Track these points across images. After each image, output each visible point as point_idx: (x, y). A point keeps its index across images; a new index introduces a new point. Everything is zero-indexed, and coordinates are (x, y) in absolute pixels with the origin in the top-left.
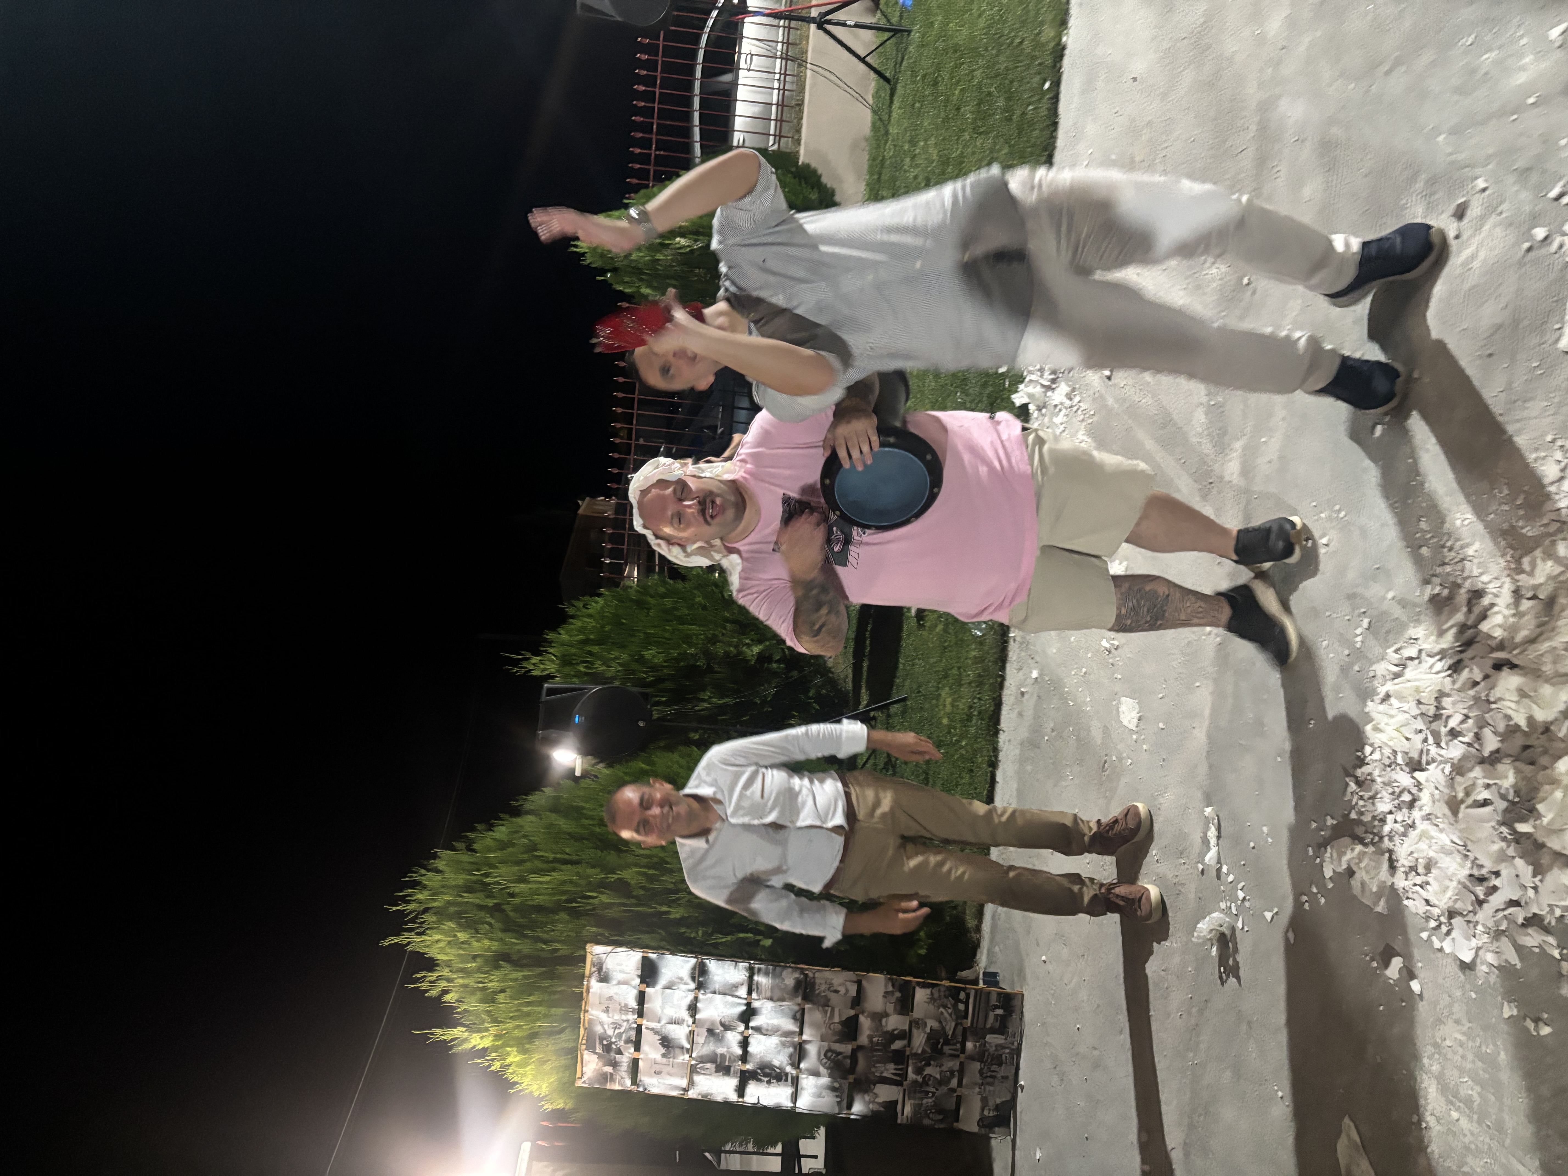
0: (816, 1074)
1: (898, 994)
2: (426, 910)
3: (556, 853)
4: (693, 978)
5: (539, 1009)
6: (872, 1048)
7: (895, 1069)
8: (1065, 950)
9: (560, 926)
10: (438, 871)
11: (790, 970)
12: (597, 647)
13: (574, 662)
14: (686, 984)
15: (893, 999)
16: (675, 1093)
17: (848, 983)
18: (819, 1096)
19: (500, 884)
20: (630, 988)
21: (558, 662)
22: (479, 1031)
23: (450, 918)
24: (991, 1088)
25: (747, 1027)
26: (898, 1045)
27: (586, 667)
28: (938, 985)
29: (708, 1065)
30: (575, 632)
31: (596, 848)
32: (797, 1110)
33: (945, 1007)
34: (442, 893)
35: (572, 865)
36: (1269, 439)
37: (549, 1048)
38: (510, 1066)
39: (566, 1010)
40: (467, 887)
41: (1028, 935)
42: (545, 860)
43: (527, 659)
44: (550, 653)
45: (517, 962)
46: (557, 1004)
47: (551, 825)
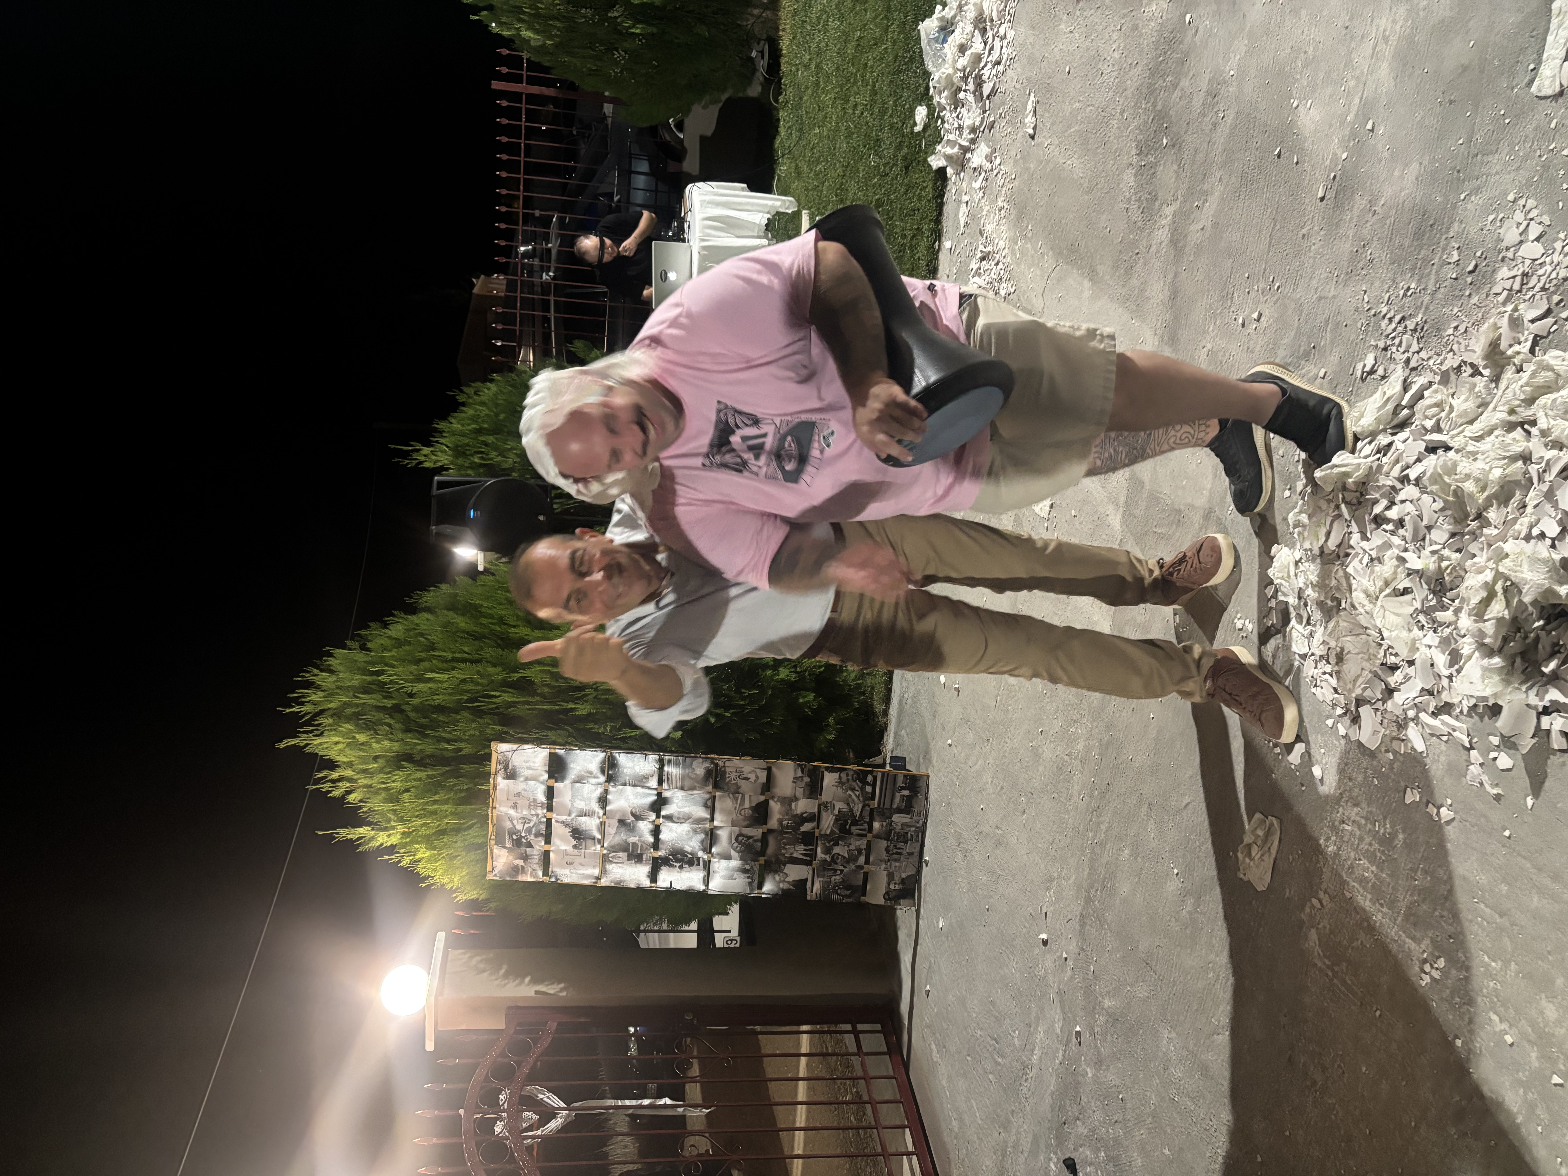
0: (728, 857)
1: (807, 779)
2: (322, 712)
3: (454, 653)
4: (603, 772)
5: (446, 807)
6: (781, 831)
7: (805, 850)
8: (971, 734)
9: (462, 725)
10: (331, 671)
11: (701, 760)
12: (491, 437)
13: (468, 452)
14: (595, 777)
15: (803, 785)
16: (586, 882)
17: (758, 771)
18: (731, 878)
19: (397, 683)
20: (538, 784)
21: (450, 453)
22: (386, 829)
23: (348, 719)
24: (897, 864)
25: (658, 816)
26: (806, 827)
27: (482, 458)
28: (846, 769)
29: (620, 854)
30: (468, 421)
31: (499, 646)
32: (710, 892)
33: (853, 790)
34: (338, 694)
35: (472, 663)
36: (1203, 203)
37: (458, 844)
38: (420, 861)
39: (473, 807)
40: (363, 688)
41: (934, 720)
42: (445, 660)
43: (418, 450)
44: (442, 444)
45: (420, 762)
46: (464, 801)
47: (449, 623)
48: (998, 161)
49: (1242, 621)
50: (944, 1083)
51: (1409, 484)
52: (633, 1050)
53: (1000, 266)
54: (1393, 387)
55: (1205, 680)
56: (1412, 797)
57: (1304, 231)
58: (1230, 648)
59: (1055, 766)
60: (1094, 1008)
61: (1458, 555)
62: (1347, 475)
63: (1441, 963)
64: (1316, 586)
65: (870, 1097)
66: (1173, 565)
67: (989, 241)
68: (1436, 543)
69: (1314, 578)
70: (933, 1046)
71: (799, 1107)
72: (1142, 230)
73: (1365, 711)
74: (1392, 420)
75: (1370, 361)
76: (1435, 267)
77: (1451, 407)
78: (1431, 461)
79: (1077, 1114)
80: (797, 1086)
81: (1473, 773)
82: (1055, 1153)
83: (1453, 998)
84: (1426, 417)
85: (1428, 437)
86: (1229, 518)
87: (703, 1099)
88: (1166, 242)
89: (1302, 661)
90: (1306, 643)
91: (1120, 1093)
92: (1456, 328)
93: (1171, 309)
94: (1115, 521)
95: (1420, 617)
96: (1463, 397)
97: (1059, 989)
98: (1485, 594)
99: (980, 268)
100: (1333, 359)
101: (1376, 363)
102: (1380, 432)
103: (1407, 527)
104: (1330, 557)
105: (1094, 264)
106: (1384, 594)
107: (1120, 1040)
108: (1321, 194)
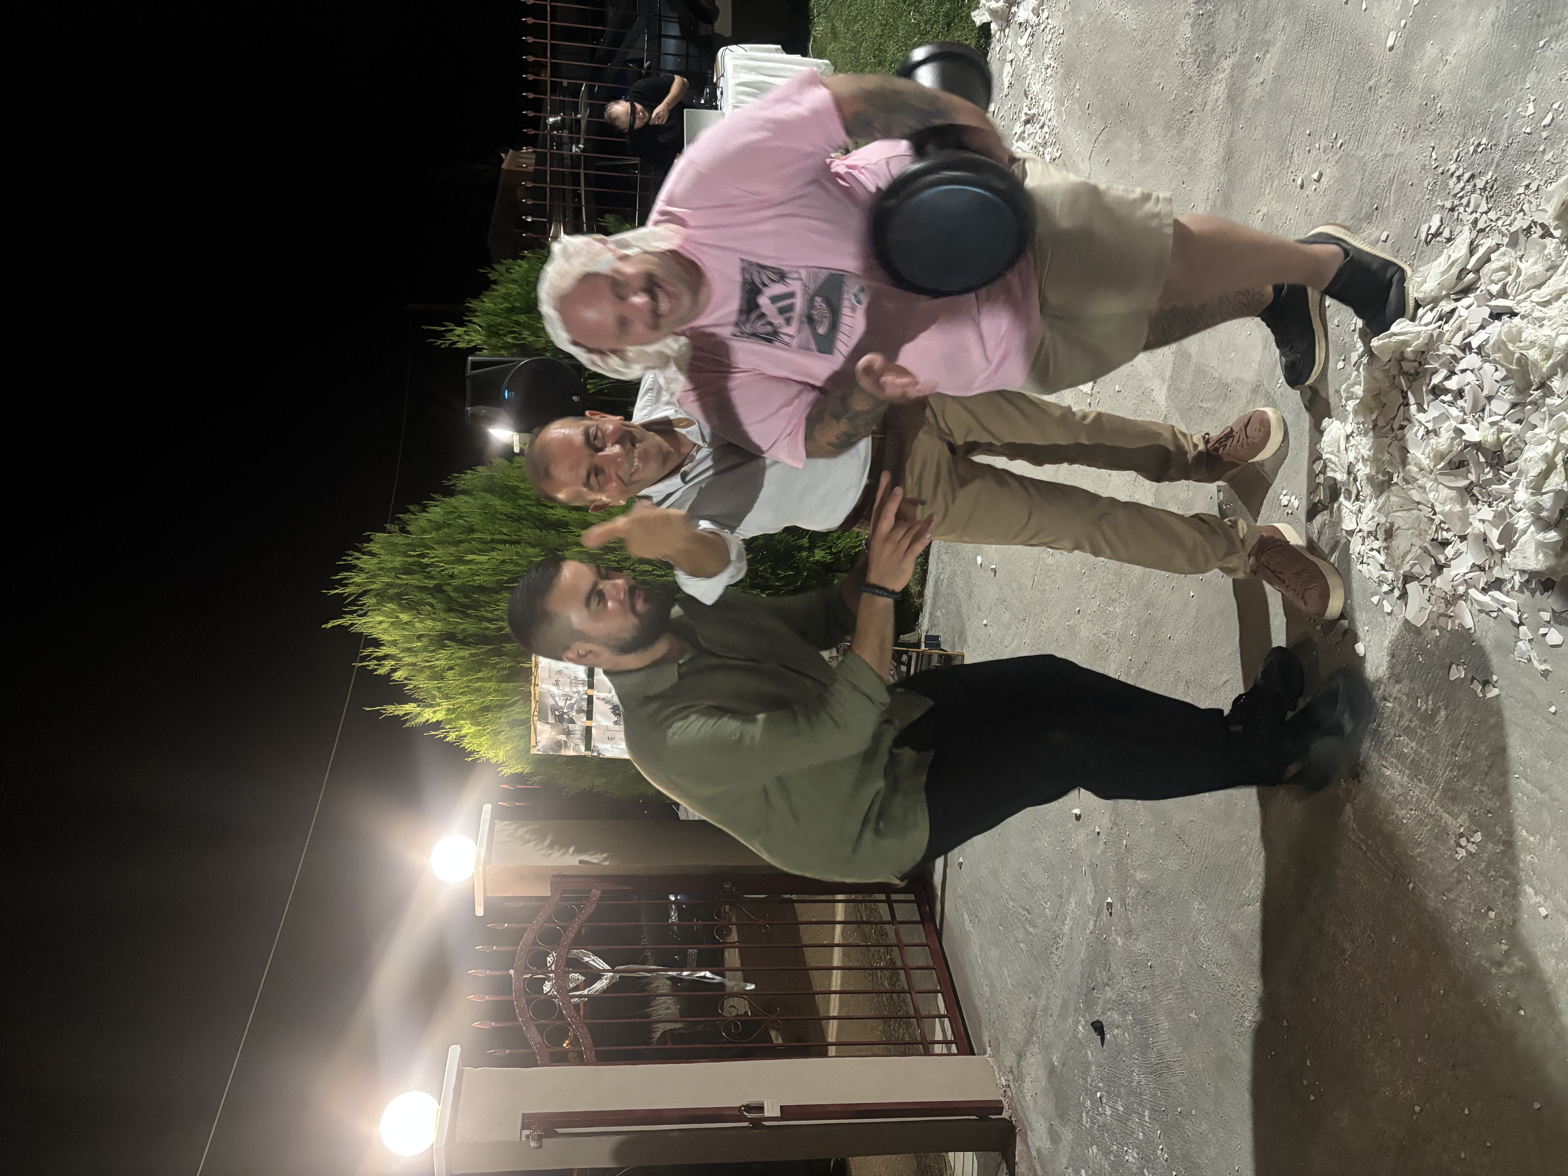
2: (365, 593)
3: (493, 534)
5: (489, 685)
8: (1007, 614)
10: (373, 555)
12: (523, 316)
13: (501, 332)
19: (438, 566)
21: (483, 332)
22: (431, 706)
23: (391, 599)
27: (515, 338)
30: (499, 300)
31: (538, 527)
34: (379, 575)
35: (510, 544)
36: (1264, 54)
37: (503, 720)
38: (465, 736)
39: (516, 684)
40: (404, 569)
41: (970, 600)
42: (483, 541)
43: (451, 330)
44: (474, 323)
45: (463, 641)
46: (507, 679)
47: (486, 506)
48: (1045, 14)
49: (1288, 498)
50: (976, 951)
51: (1470, 353)
52: (674, 917)
53: (1046, 129)
54: (1459, 249)
55: (1249, 556)
56: (1457, 673)
57: (1371, 83)
58: (1275, 525)
59: (1092, 645)
60: (1126, 880)
61: (1518, 426)
62: (1405, 343)
63: (1478, 837)
64: (1367, 460)
65: (903, 963)
66: (1219, 441)
67: (1035, 102)
68: (1496, 414)
69: (1366, 452)
70: (966, 916)
71: (835, 972)
72: (1197, 85)
73: (1413, 588)
74: (1456, 285)
75: (1435, 222)
76: (1508, 120)
77: (1519, 271)
78: (1496, 328)
79: (1106, 980)
80: (832, 953)
81: (1521, 649)
82: (1084, 1016)
83: (1488, 872)
84: (1492, 282)
85: (1493, 303)
86: (1278, 391)
87: (742, 964)
88: (1222, 99)
89: (1349, 538)
90: (1354, 520)
91: (1148, 961)
92: (1527, 186)
93: (1226, 170)
94: (1160, 395)
95: (1476, 491)
96: (1531, 260)
97: (1092, 862)
98: (1544, 466)
99: (1024, 132)
100: (1397, 220)
101: (1442, 225)
102: (1443, 298)
103: (1467, 397)
104: (1384, 430)
105: (1145, 125)
106: (1439, 467)
107: (1150, 912)
108: (1390, 43)
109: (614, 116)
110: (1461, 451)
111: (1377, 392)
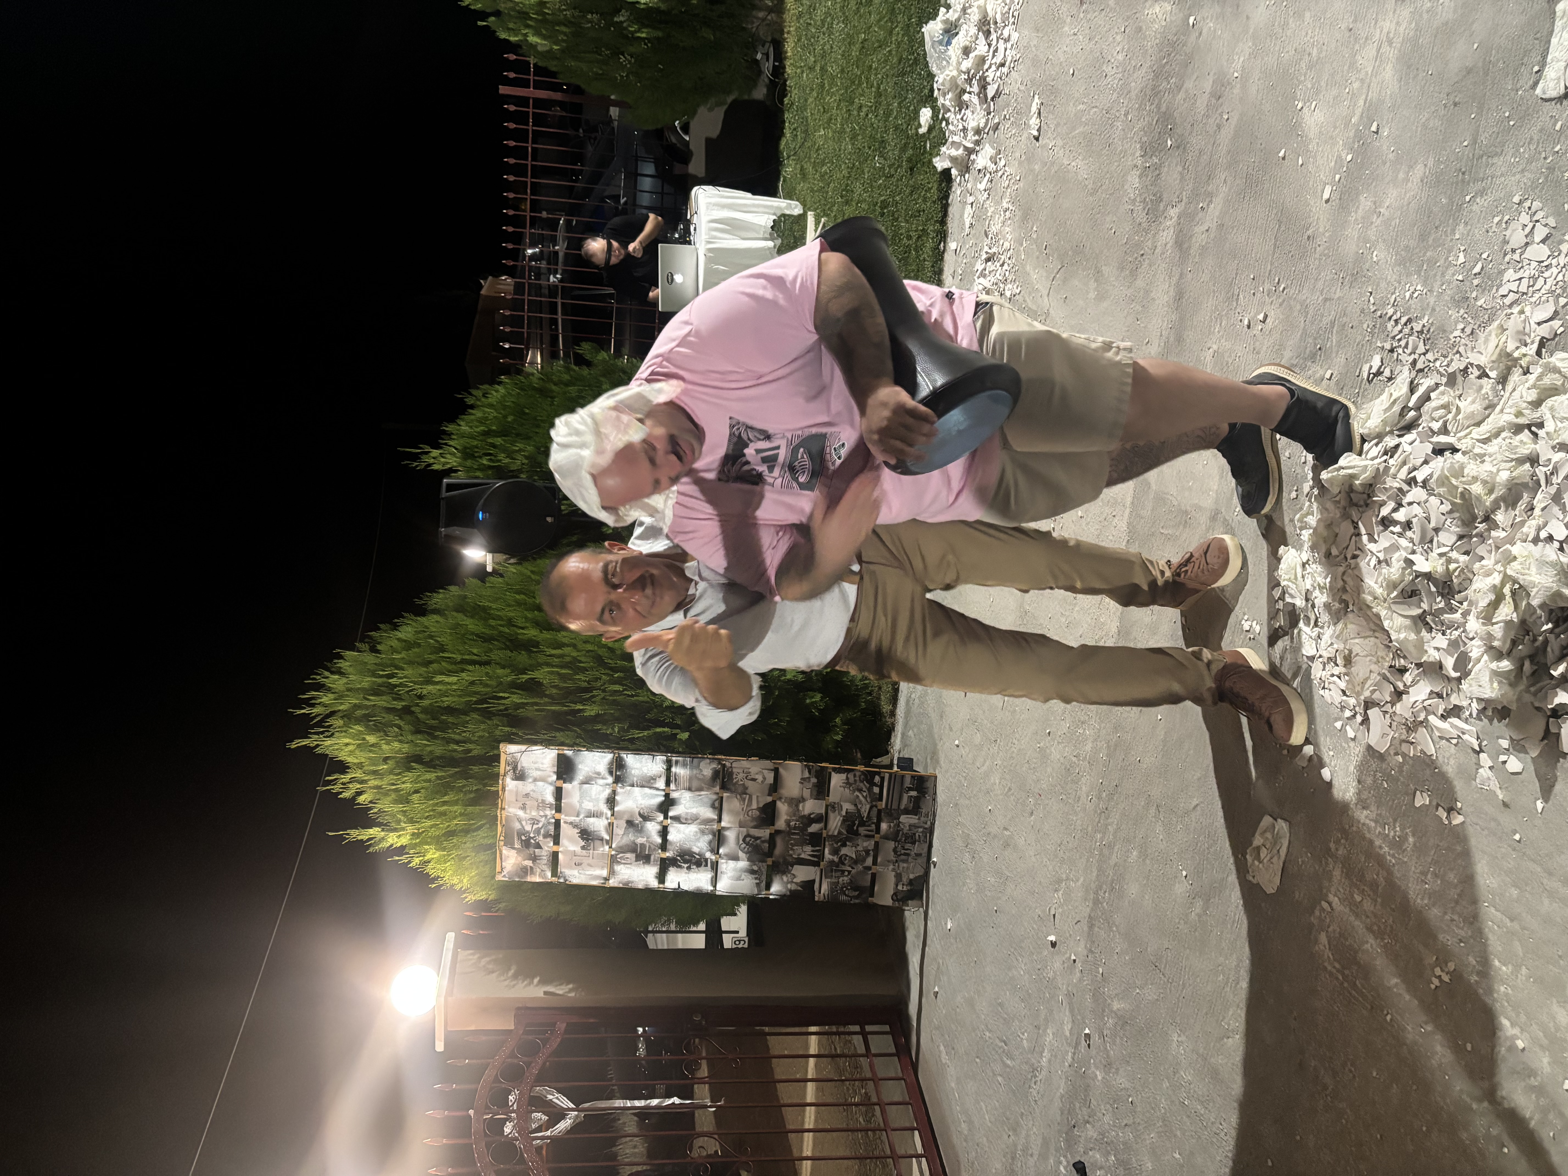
0: (736, 858)
1: (814, 780)
2: (332, 713)
3: (463, 654)
4: (611, 773)
5: (455, 808)
6: (788, 833)
7: (813, 851)
8: (978, 735)
9: (471, 727)
10: (342, 674)
11: (708, 761)
12: (499, 439)
13: (476, 455)
14: (603, 778)
15: (810, 785)
16: (595, 883)
17: (765, 772)
18: (739, 879)
19: (406, 686)
20: (547, 785)
21: (459, 455)
22: (395, 830)
23: (358, 721)
24: (905, 865)
25: (666, 817)
26: (814, 828)
27: (491, 460)
28: (853, 770)
29: (628, 855)
30: (476, 423)
31: (507, 648)
32: (717, 893)
33: (860, 790)
34: (347, 696)
35: (480, 665)
36: (1208, 205)
37: (468, 845)
38: (429, 862)
39: (482, 808)
40: (373, 689)
41: (941, 720)
42: (453, 662)
43: (427, 453)
44: (450, 446)
45: (430, 764)
46: (474, 802)
47: (457, 625)
48: (1003, 163)
49: (1249, 623)
50: (953, 1085)
51: (1416, 486)
52: (642, 1051)
53: (1006, 267)
54: (1400, 389)
56: (1422, 800)
57: (1309, 233)
58: (1239, 650)
59: (1063, 767)
60: (1104, 1011)
61: (1466, 558)
62: (1352, 477)
63: (1452, 968)
64: (1323, 588)
65: (878, 1098)
67: (995, 242)
68: (1444, 545)
69: (1322, 580)
70: (942, 1048)
71: (808, 1108)
72: (1146, 231)
73: (1374, 714)
74: (1399, 422)
75: (1376, 362)
76: (1440, 268)
77: (1458, 409)
78: (1439, 464)
79: (1086, 1118)
80: (805, 1087)
81: (1482, 776)
82: (1065, 1157)
83: (1464, 1003)
84: (1433, 419)
85: (1435, 439)
86: (1236, 519)
88: (1171, 244)
89: (1310, 663)
90: (1314, 646)
91: (1129, 1096)
92: (1463, 330)
93: (1177, 310)
94: (1122, 521)
95: (1429, 619)
96: (1470, 399)
97: (1068, 991)
98: (1493, 597)
99: (985, 269)
100: (1339, 360)
101: (1382, 364)
102: (1387, 434)
103: (1415, 529)
104: (1338, 559)
105: (1099, 265)
106: (1392, 596)
107: (1129, 1043)
108: (1326, 196)
109: (591, 252)
110: (1413, 580)
111: (1329, 522)
